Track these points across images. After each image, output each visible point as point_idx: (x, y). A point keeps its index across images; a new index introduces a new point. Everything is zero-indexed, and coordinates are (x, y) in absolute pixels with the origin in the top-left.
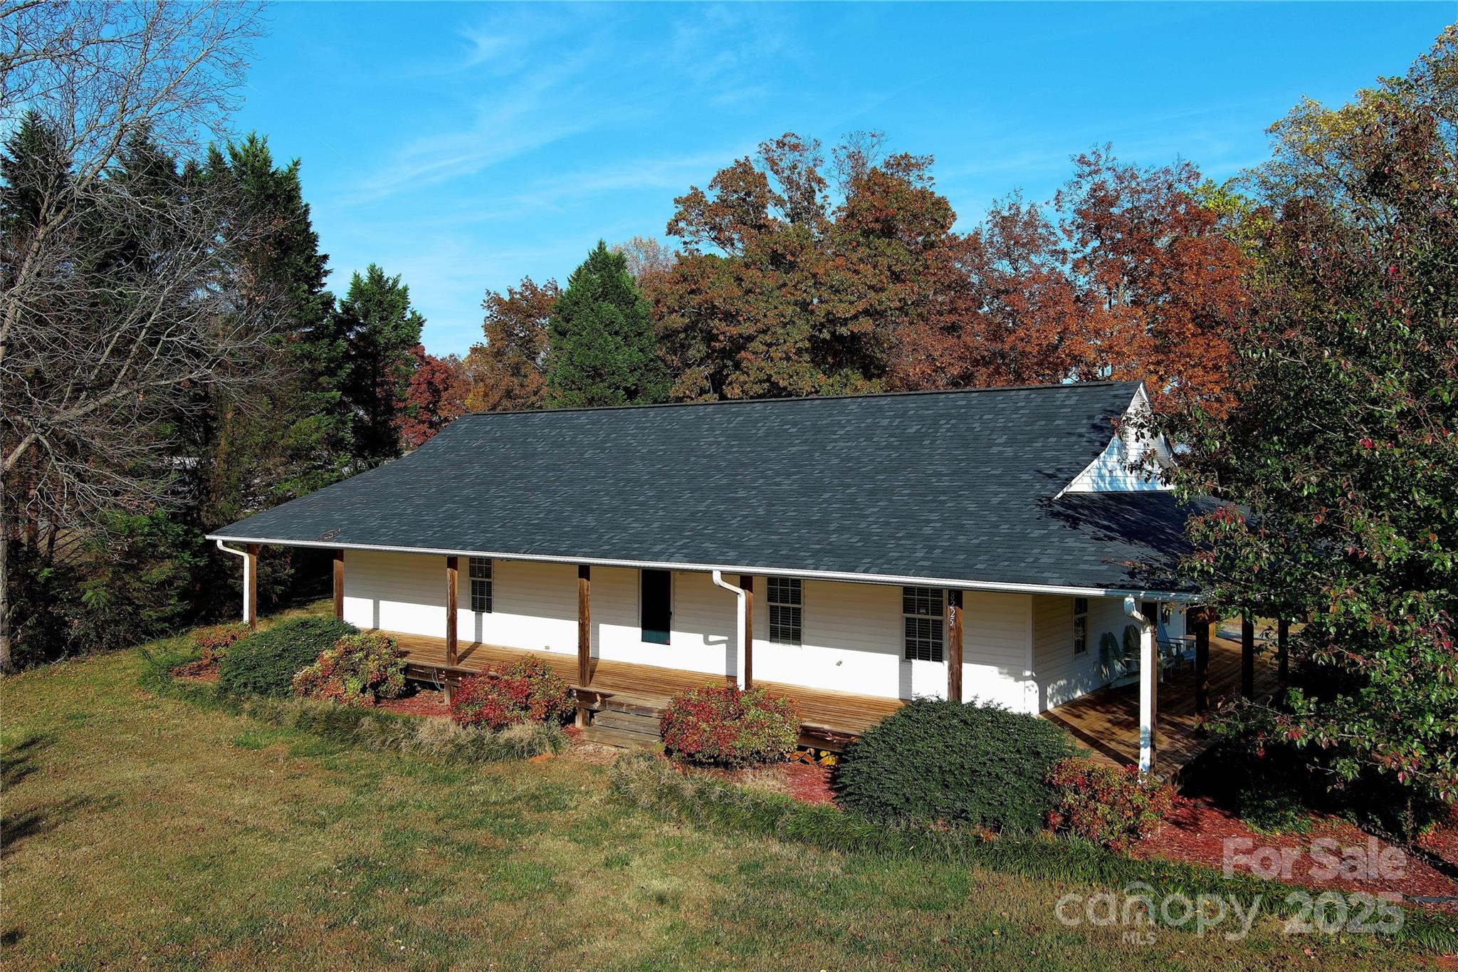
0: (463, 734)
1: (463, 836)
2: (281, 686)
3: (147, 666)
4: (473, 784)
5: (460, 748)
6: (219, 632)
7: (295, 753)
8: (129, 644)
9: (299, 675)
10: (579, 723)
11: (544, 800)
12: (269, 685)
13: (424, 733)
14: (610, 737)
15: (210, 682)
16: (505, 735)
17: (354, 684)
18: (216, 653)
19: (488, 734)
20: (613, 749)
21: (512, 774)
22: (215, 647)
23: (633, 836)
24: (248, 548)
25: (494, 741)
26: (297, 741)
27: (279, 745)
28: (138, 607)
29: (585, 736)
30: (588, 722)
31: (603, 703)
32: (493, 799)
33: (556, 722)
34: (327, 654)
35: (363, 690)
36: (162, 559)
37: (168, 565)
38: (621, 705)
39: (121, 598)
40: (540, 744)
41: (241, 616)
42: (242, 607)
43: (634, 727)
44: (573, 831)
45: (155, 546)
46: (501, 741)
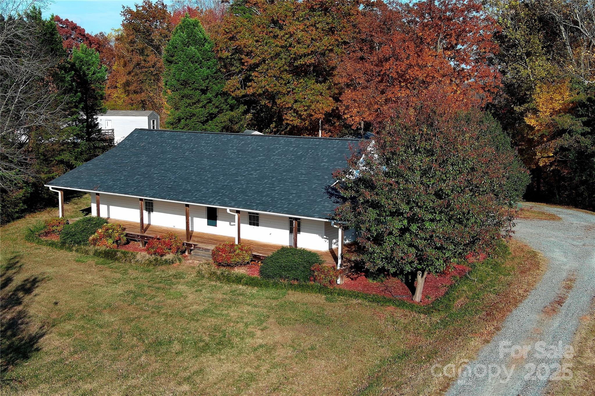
0: (151, 258)
1: (157, 285)
2: (85, 242)
4: (156, 272)
5: (151, 262)
9: (91, 238)
10: (187, 253)
11: (178, 276)
12: (80, 241)
13: (138, 257)
14: (197, 258)
15: (56, 239)
16: (164, 258)
17: (110, 241)
19: (159, 258)
20: (198, 262)
21: (167, 269)
23: (203, 285)
24: (60, 190)
25: (161, 259)
26: (96, 260)
29: (189, 258)
30: (190, 253)
31: (194, 247)
32: (163, 276)
33: (180, 253)
34: (100, 230)
35: (113, 243)
38: (200, 248)
40: (175, 260)
43: (204, 255)
44: (187, 283)
46: (163, 259)
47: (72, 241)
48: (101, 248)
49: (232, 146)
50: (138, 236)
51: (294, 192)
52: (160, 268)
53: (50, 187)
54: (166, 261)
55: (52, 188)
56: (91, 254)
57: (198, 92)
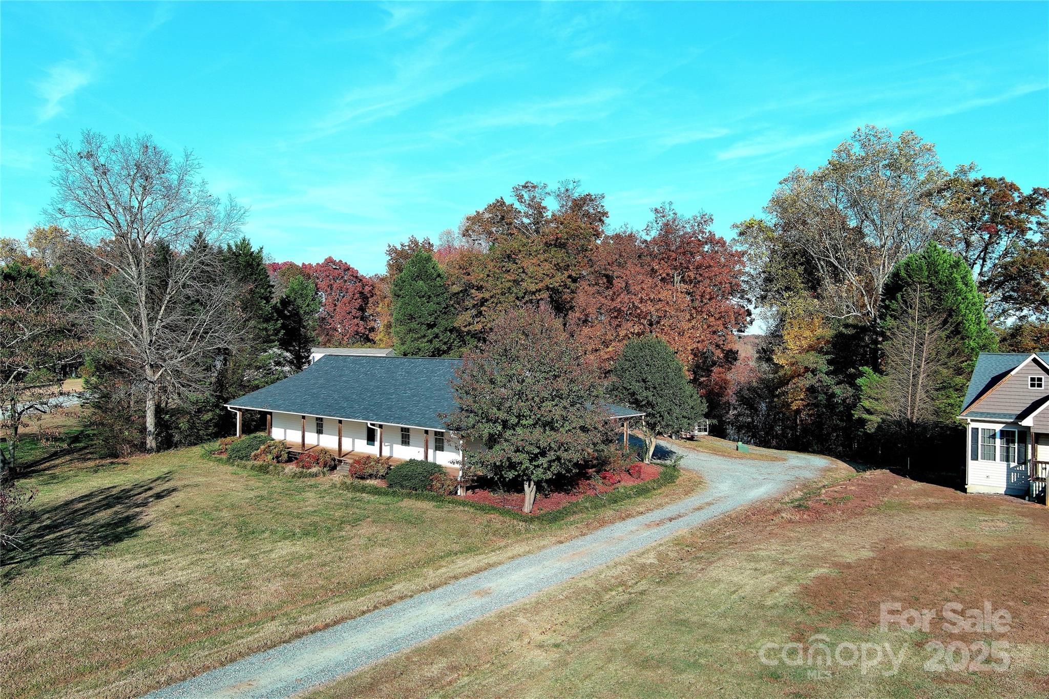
2: (247, 457)
3: (203, 451)
4: (296, 483)
5: (295, 474)
6: (229, 439)
7: (249, 476)
8: (195, 444)
9: (253, 454)
11: (314, 486)
12: (244, 457)
13: (287, 470)
15: (224, 457)
16: (310, 470)
17: (270, 457)
18: (227, 447)
19: (304, 470)
21: (308, 481)
22: (226, 445)
24: (240, 410)
25: (306, 472)
26: (250, 473)
27: (245, 474)
28: (199, 430)
29: (336, 472)
31: (343, 463)
32: (301, 486)
33: (328, 468)
34: (262, 447)
35: (273, 459)
36: (208, 412)
37: (210, 414)
38: (347, 463)
39: (192, 426)
41: (236, 434)
42: (236, 431)
44: (316, 491)
45: (206, 407)
46: (308, 472)
47: (236, 457)
48: (258, 463)
49: (402, 369)
50: (299, 453)
51: (434, 407)
52: (302, 479)
53: (228, 407)
54: (310, 474)
55: (231, 408)
56: (249, 467)
57: (424, 327)
